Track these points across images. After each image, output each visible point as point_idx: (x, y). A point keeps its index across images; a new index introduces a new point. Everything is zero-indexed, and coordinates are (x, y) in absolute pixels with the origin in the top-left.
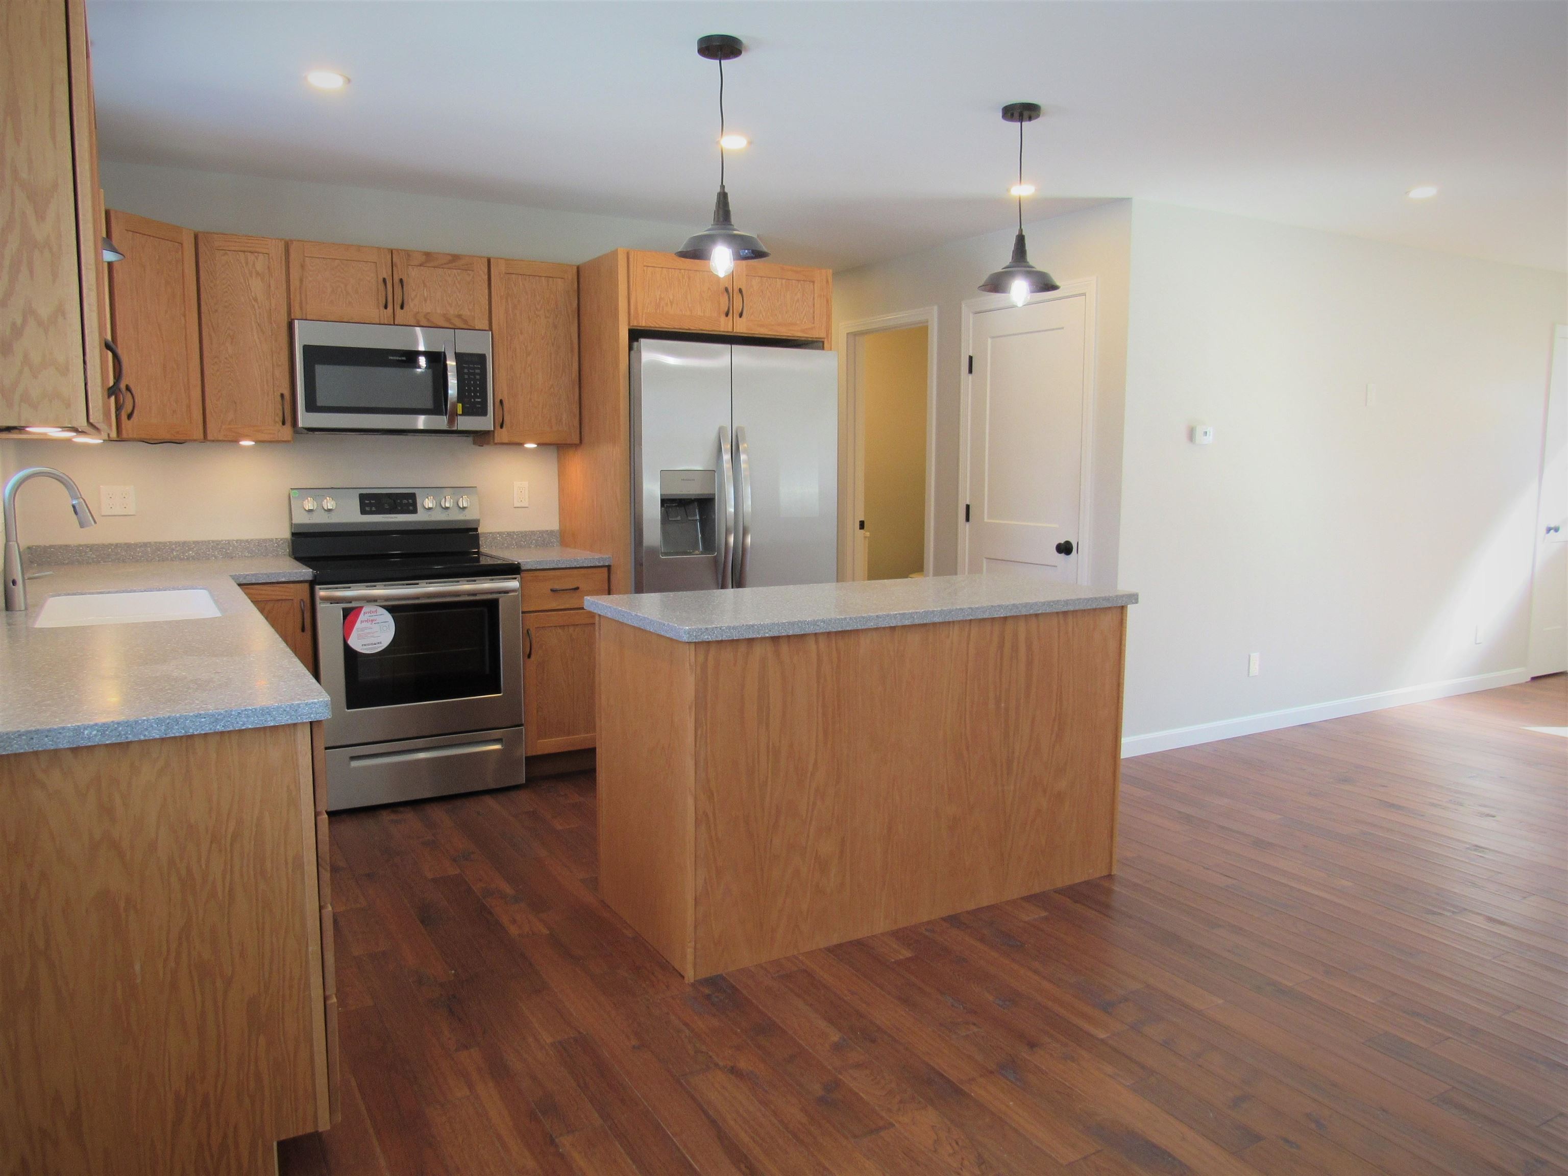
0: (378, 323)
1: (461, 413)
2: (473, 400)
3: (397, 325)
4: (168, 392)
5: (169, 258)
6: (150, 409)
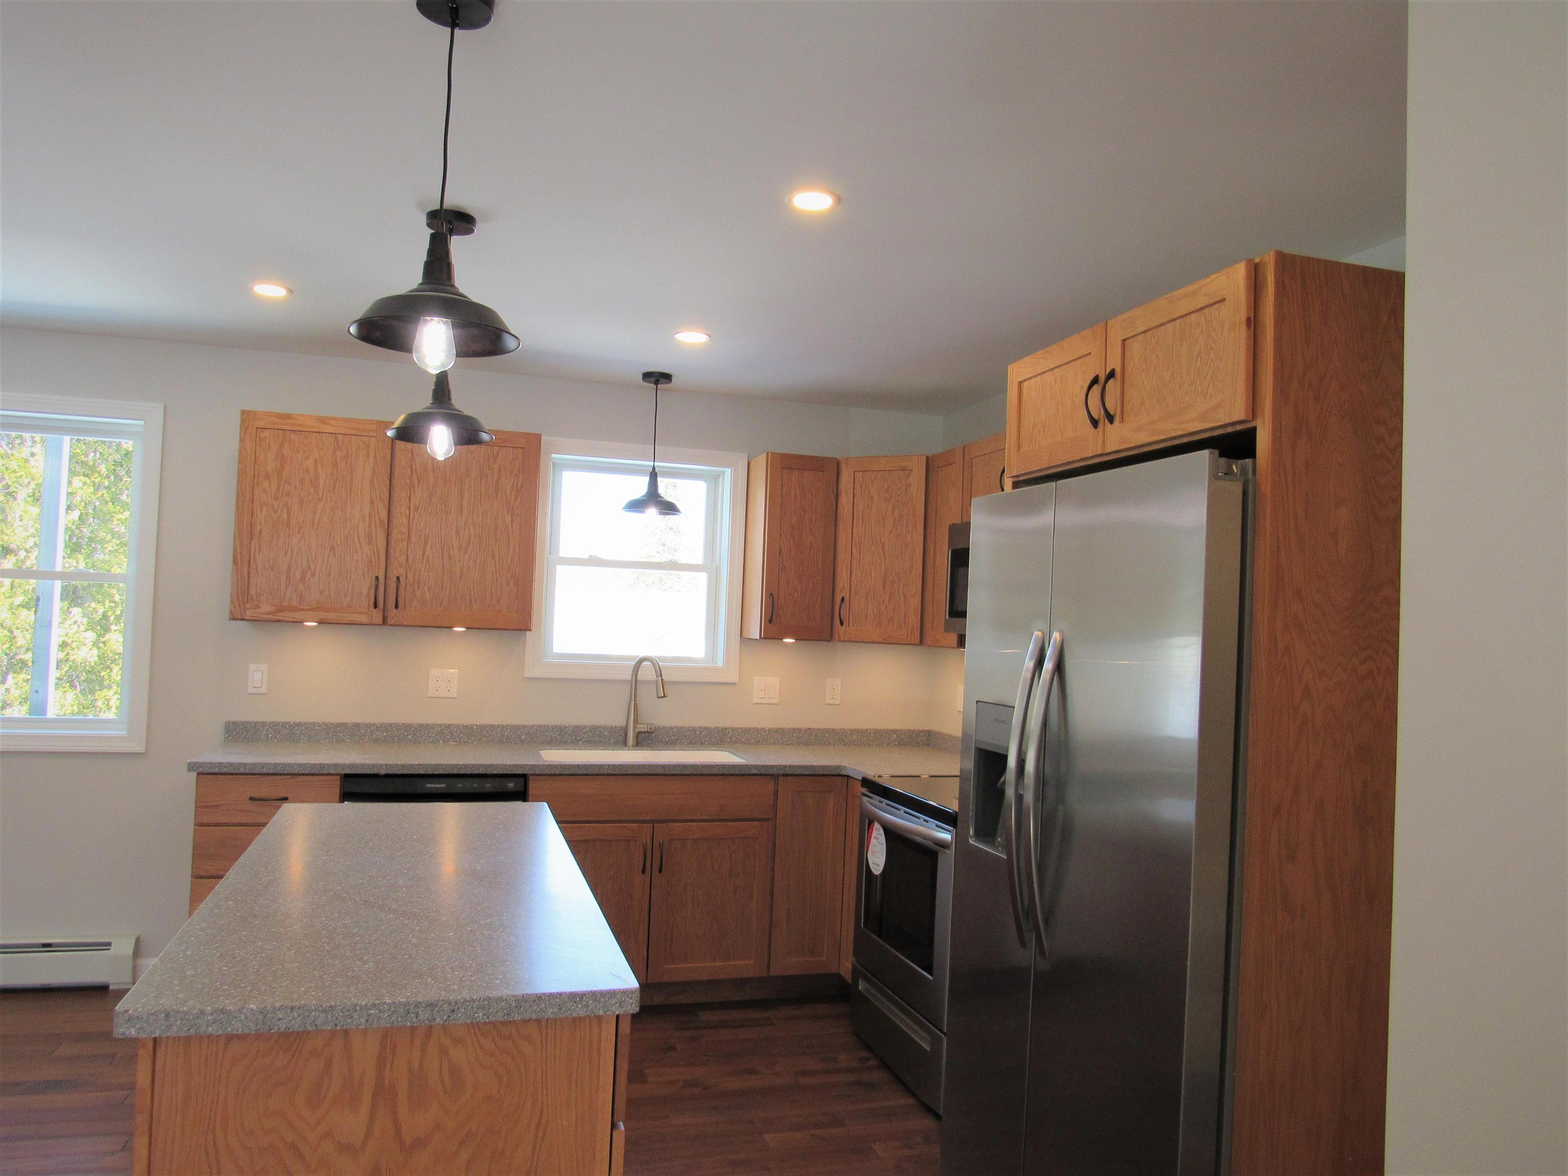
4: (887, 602)
5: (899, 485)
6: (866, 616)
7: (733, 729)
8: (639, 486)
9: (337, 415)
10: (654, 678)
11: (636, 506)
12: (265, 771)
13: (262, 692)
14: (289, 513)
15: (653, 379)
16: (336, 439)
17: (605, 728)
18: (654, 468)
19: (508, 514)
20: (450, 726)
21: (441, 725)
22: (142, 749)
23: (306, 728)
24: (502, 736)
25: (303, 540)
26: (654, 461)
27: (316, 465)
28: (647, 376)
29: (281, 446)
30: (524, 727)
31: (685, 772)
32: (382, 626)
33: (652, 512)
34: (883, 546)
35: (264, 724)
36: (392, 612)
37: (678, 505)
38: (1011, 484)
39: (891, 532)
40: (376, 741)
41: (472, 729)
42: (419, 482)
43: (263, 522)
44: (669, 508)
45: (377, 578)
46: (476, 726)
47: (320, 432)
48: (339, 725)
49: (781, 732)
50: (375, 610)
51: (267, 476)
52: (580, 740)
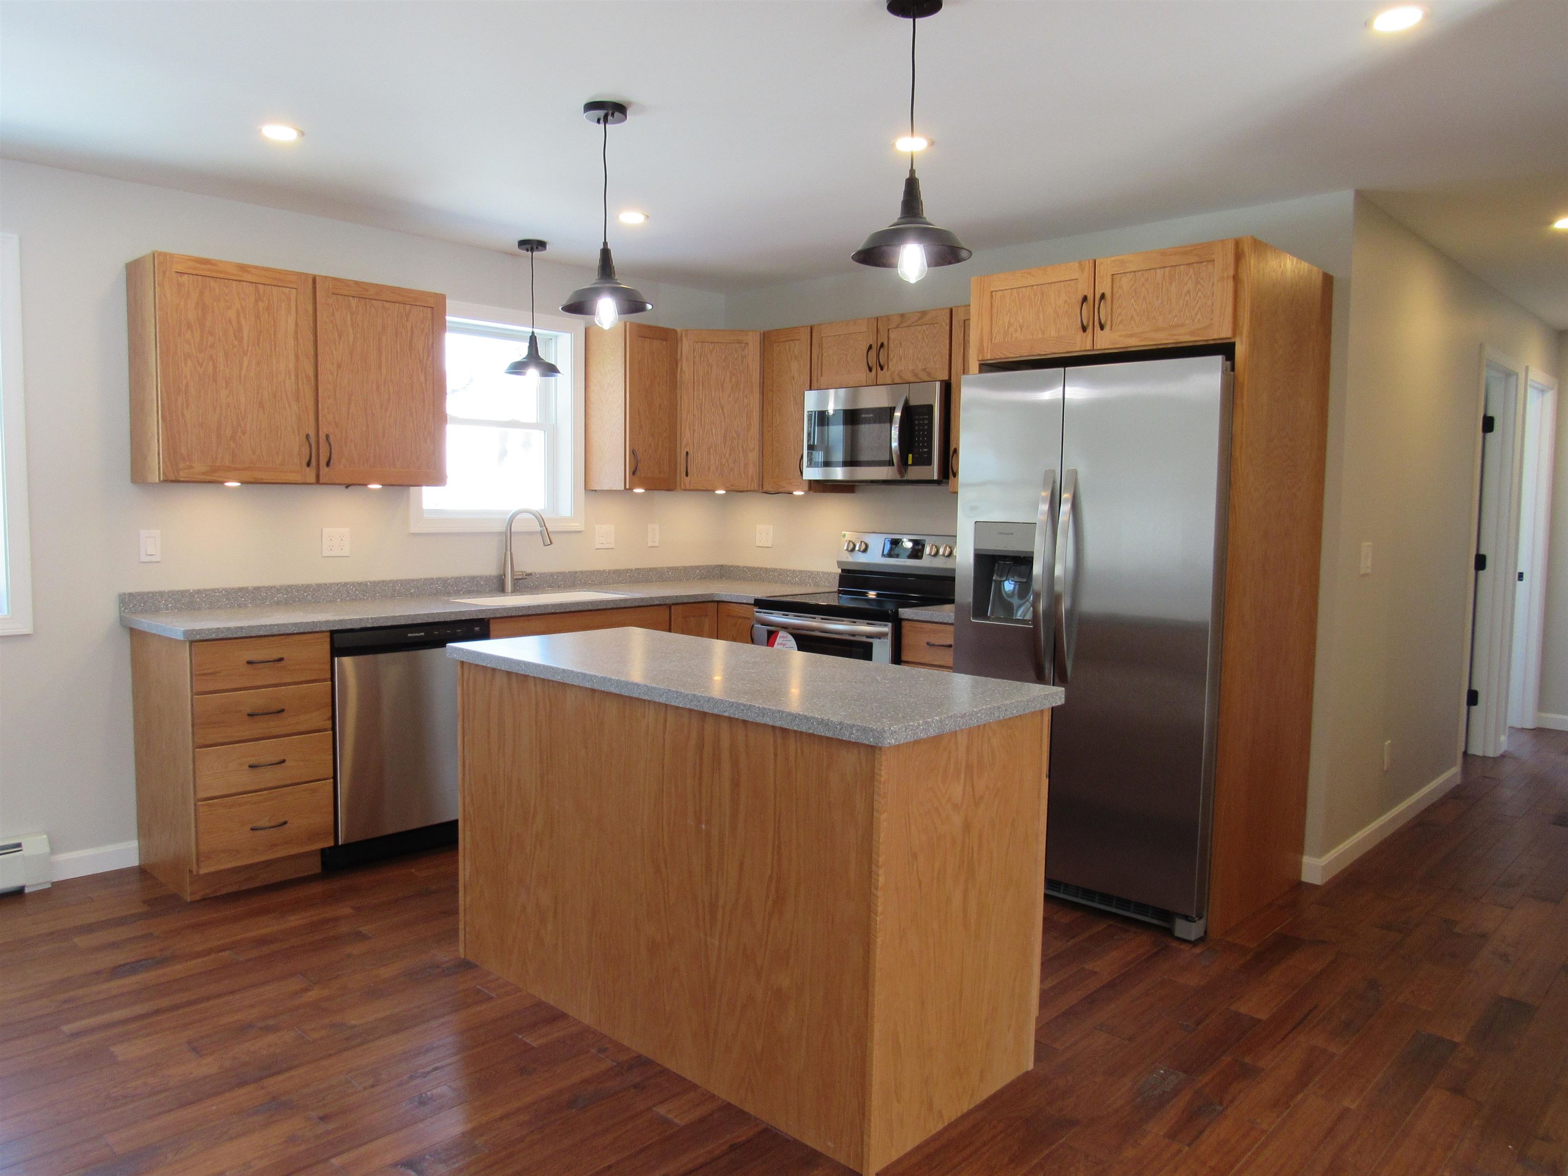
0: (865, 385)
1: (911, 463)
2: (921, 450)
3: (879, 385)
4: (727, 455)
5: (735, 356)
6: (709, 468)
7: (581, 572)
8: (521, 351)
9: (257, 264)
10: (539, 529)
11: (518, 368)
12: (261, 633)
13: (157, 560)
14: (215, 367)
15: (529, 247)
16: (257, 289)
17: (481, 577)
18: (533, 333)
19: (421, 372)
20: (346, 584)
21: (337, 584)
22: (28, 630)
23: (206, 596)
24: (394, 590)
25: (231, 397)
26: (533, 327)
27: (238, 315)
28: (523, 243)
29: (202, 293)
30: (413, 580)
31: (608, 607)
32: (314, 487)
33: (533, 373)
34: (722, 408)
35: (162, 594)
36: (324, 470)
37: (559, 368)
38: (978, 366)
39: (729, 396)
40: (278, 603)
41: (366, 585)
42: (340, 338)
43: (188, 376)
44: (550, 370)
45: (307, 436)
46: (370, 583)
47: (240, 281)
48: (241, 589)
49: (617, 572)
50: (308, 469)
51: (189, 326)
52: (461, 590)
